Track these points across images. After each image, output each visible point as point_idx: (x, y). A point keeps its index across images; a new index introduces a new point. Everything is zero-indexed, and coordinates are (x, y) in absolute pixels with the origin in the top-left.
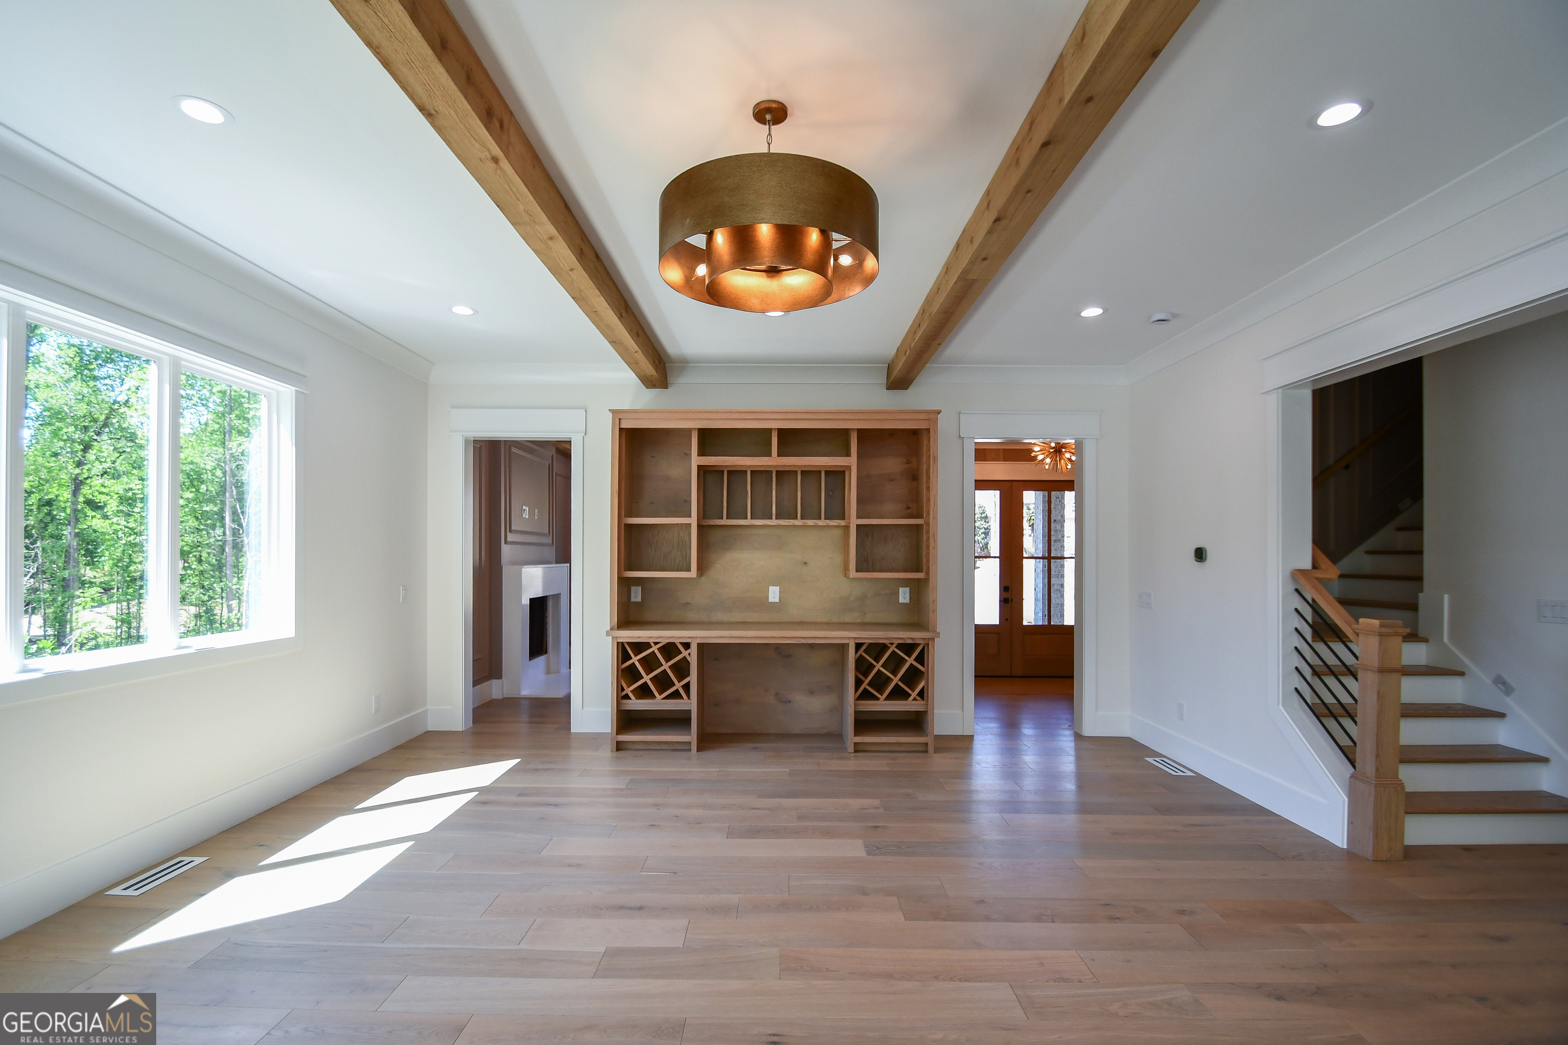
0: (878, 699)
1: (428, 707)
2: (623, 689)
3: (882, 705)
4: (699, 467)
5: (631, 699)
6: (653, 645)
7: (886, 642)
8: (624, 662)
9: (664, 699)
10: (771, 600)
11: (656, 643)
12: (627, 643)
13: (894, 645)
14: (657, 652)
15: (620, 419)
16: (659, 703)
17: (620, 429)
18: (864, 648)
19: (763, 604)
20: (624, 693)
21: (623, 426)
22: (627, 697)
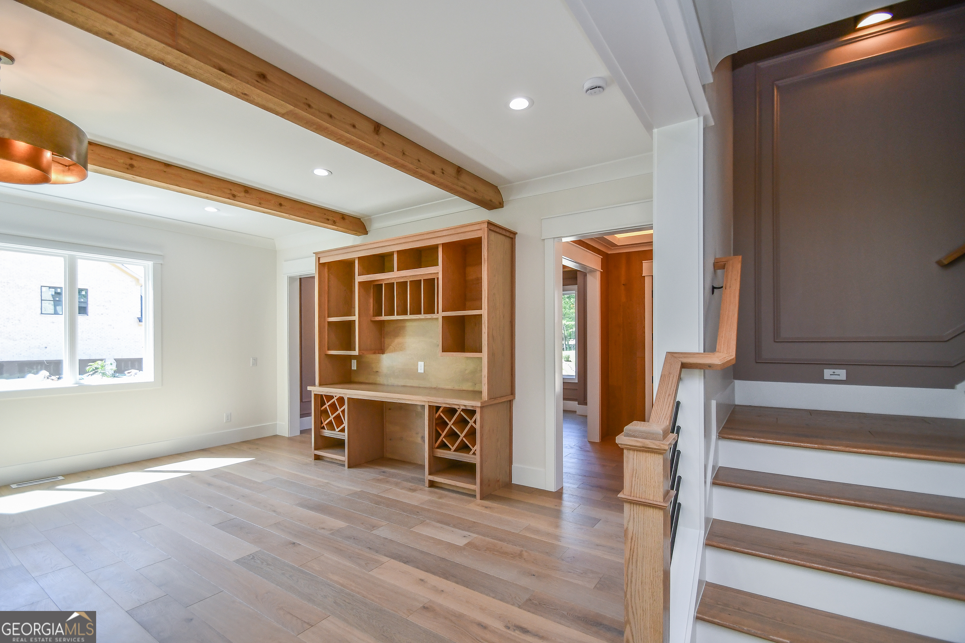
0: (450, 449)
1: (278, 422)
2: (322, 423)
3: (451, 454)
4: (360, 283)
5: (325, 429)
6: (334, 397)
7: (456, 407)
8: (322, 406)
9: (338, 431)
10: (419, 371)
11: (335, 396)
12: (324, 395)
13: (460, 410)
14: (336, 401)
15: (319, 258)
16: (335, 434)
17: (320, 264)
18: (441, 409)
19: (414, 374)
20: (322, 426)
21: (320, 262)
22: (323, 428)
